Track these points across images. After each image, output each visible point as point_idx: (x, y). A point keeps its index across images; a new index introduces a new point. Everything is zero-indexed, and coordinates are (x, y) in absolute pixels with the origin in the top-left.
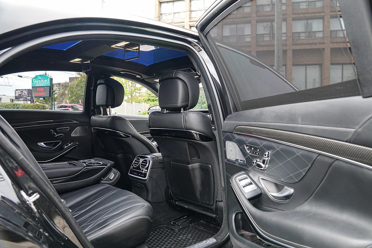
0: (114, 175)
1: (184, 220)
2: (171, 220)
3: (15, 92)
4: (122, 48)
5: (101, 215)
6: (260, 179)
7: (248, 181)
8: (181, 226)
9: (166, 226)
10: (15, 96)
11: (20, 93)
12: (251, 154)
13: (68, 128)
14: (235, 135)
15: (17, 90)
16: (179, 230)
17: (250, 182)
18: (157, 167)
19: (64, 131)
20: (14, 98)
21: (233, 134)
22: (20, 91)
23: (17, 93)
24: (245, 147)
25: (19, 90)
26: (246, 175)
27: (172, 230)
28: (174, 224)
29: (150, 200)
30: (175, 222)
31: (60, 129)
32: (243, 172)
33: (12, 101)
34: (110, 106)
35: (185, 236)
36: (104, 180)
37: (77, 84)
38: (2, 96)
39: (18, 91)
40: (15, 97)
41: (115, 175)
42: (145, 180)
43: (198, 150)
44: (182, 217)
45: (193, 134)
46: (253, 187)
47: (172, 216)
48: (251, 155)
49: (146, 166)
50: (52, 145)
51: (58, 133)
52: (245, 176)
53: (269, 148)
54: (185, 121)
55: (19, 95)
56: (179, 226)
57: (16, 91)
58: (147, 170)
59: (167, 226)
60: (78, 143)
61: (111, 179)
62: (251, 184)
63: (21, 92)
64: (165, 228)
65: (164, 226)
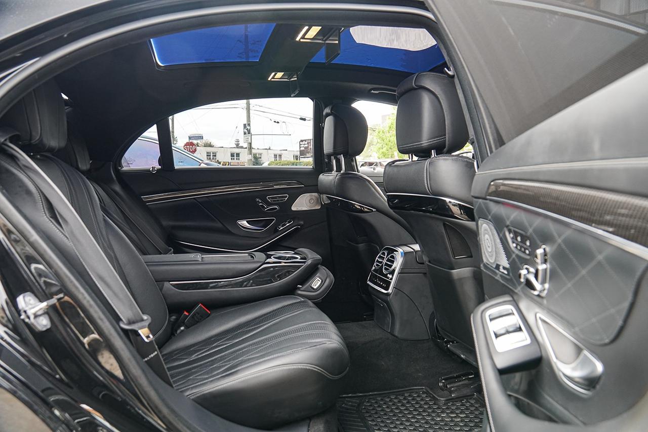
0: (320, 283)
1: (466, 382)
2: (440, 379)
3: (300, 145)
4: (321, 42)
5: (248, 352)
6: (539, 322)
7: (515, 320)
8: (454, 393)
9: (426, 390)
10: (299, 150)
11: (307, 145)
12: (517, 252)
13: (286, 197)
14: (492, 205)
15: (302, 141)
16: (448, 401)
17: (518, 326)
18: (414, 272)
19: (278, 201)
20: (298, 154)
21: (488, 201)
22: (306, 143)
23: (303, 146)
24: (507, 233)
25: (305, 141)
26: (511, 305)
27: (434, 398)
28: (444, 388)
29: (396, 335)
30: (446, 384)
31: (272, 198)
32: (507, 298)
33: (296, 157)
34: (342, 155)
35: (452, 415)
36: (302, 289)
37: (390, 124)
38: (283, 152)
39: (304, 143)
40: (299, 152)
41: (322, 281)
42: (388, 294)
43: (467, 241)
44: (464, 375)
45: (448, 206)
46: (523, 339)
47: (442, 372)
48: (517, 256)
49: (390, 268)
50: (261, 224)
51: (269, 204)
52: (509, 308)
53: (546, 238)
54: (430, 177)
55: (305, 148)
56: (451, 392)
57: (301, 143)
58: (393, 276)
59: (427, 388)
60: (302, 223)
61: (315, 287)
62: (520, 329)
63: (308, 143)
64: (424, 393)
65: (423, 389)
